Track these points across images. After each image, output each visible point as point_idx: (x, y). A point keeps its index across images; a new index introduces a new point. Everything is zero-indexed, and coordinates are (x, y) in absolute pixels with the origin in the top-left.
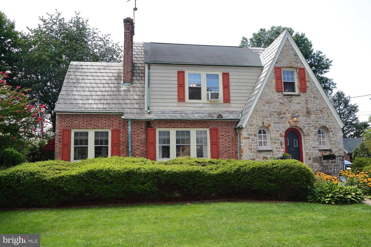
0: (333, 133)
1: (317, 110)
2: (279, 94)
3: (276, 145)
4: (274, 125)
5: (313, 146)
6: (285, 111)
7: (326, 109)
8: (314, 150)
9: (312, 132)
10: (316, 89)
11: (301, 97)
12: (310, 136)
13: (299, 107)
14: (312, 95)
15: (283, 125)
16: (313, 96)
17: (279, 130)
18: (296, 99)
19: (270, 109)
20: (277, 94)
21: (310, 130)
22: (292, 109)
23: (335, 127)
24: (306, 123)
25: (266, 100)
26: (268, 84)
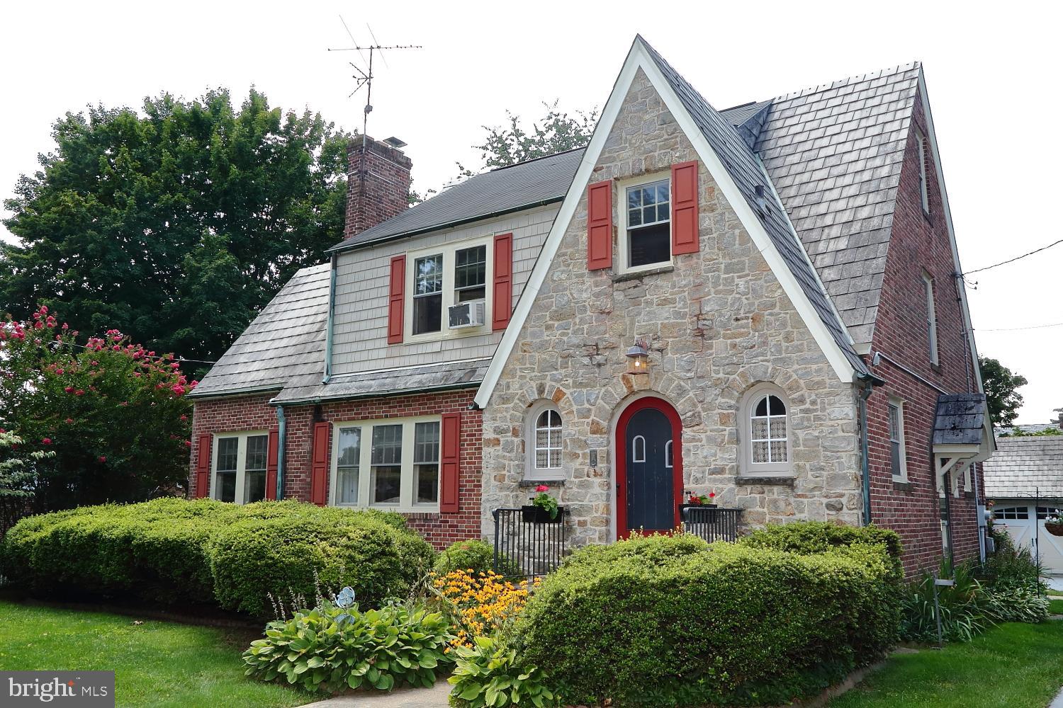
0: (803, 407)
1: (737, 320)
2: (599, 279)
3: (577, 464)
4: (575, 392)
5: (712, 467)
6: (613, 340)
7: (777, 310)
8: (715, 480)
9: (709, 410)
10: (737, 232)
11: (679, 275)
12: (701, 427)
13: (666, 315)
14: (721, 260)
15: (603, 390)
16: (723, 262)
17: (589, 410)
18: (657, 286)
19: (565, 338)
20: (589, 281)
21: (702, 402)
22: (640, 327)
23: (816, 379)
24: (689, 375)
25: (554, 308)
26: (563, 250)
